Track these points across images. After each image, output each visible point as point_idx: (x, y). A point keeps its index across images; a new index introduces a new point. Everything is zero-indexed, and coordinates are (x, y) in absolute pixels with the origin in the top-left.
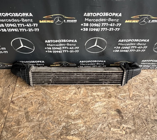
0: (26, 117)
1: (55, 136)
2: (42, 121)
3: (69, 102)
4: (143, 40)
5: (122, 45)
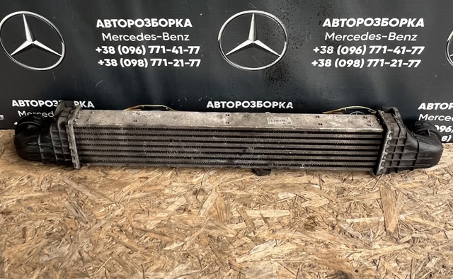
3: (157, 236)
4: (403, 22)
5: (338, 38)
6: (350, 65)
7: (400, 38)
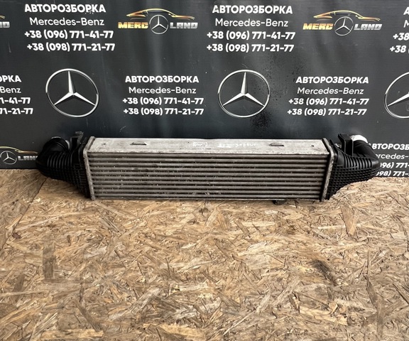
0: (45, 271)
1: (124, 322)
2: (91, 282)
3: (175, 240)
4: (353, 79)
5: (307, 92)
6: (316, 113)
7: (351, 92)
